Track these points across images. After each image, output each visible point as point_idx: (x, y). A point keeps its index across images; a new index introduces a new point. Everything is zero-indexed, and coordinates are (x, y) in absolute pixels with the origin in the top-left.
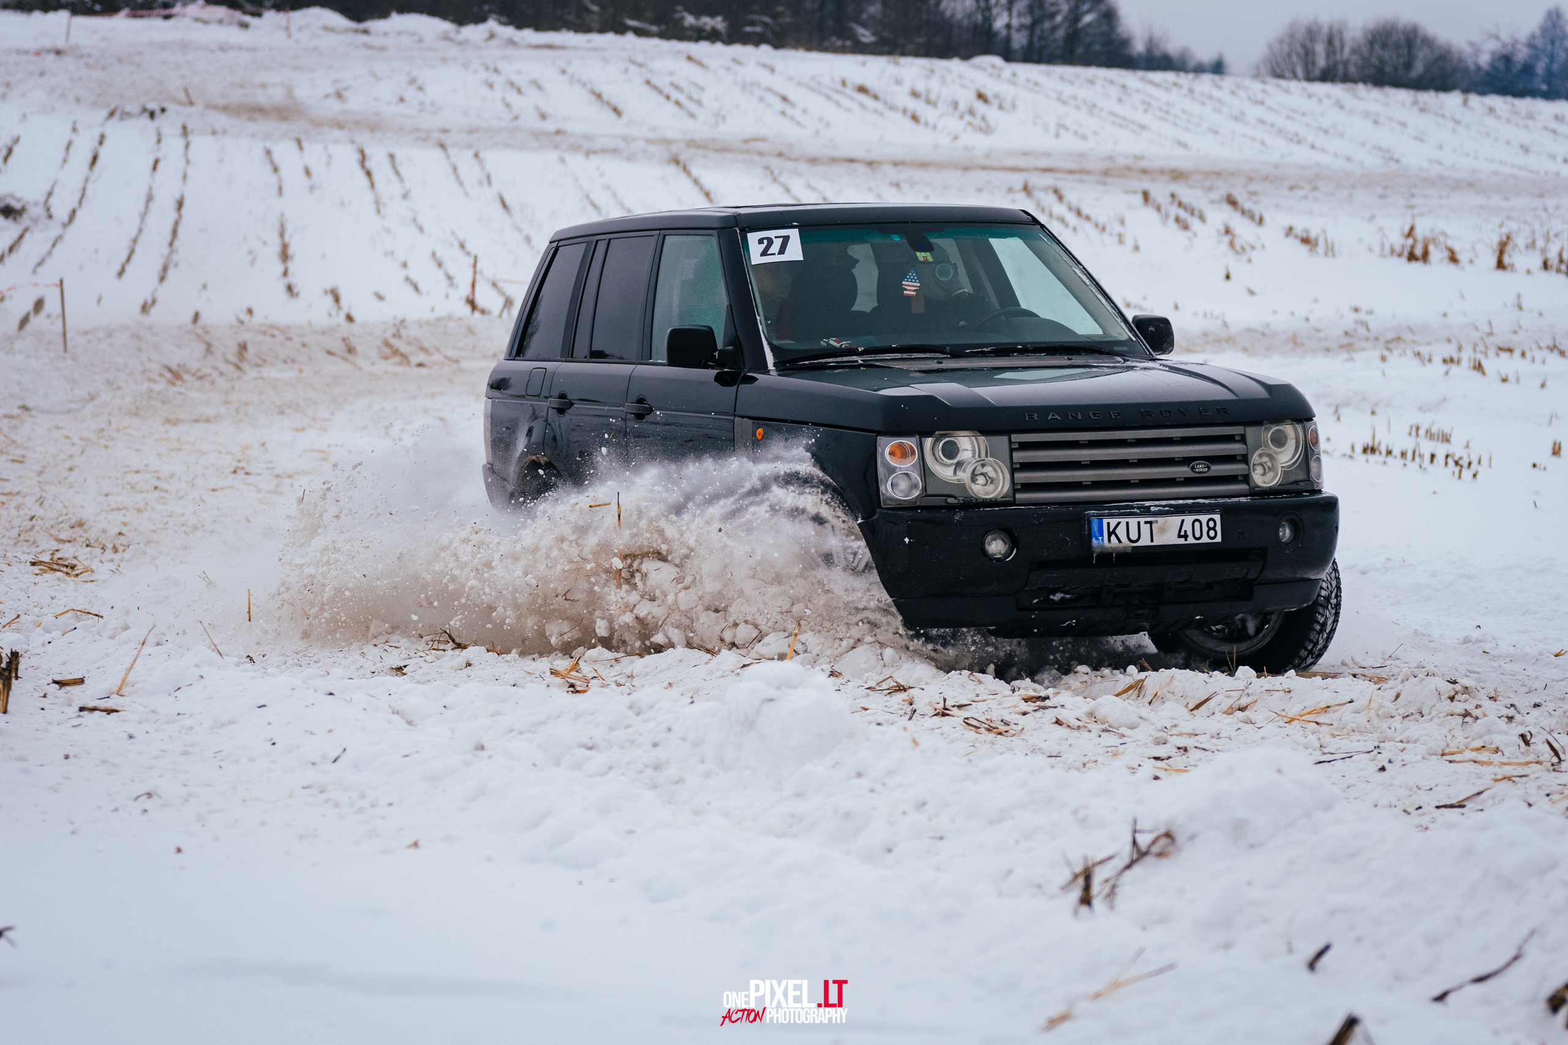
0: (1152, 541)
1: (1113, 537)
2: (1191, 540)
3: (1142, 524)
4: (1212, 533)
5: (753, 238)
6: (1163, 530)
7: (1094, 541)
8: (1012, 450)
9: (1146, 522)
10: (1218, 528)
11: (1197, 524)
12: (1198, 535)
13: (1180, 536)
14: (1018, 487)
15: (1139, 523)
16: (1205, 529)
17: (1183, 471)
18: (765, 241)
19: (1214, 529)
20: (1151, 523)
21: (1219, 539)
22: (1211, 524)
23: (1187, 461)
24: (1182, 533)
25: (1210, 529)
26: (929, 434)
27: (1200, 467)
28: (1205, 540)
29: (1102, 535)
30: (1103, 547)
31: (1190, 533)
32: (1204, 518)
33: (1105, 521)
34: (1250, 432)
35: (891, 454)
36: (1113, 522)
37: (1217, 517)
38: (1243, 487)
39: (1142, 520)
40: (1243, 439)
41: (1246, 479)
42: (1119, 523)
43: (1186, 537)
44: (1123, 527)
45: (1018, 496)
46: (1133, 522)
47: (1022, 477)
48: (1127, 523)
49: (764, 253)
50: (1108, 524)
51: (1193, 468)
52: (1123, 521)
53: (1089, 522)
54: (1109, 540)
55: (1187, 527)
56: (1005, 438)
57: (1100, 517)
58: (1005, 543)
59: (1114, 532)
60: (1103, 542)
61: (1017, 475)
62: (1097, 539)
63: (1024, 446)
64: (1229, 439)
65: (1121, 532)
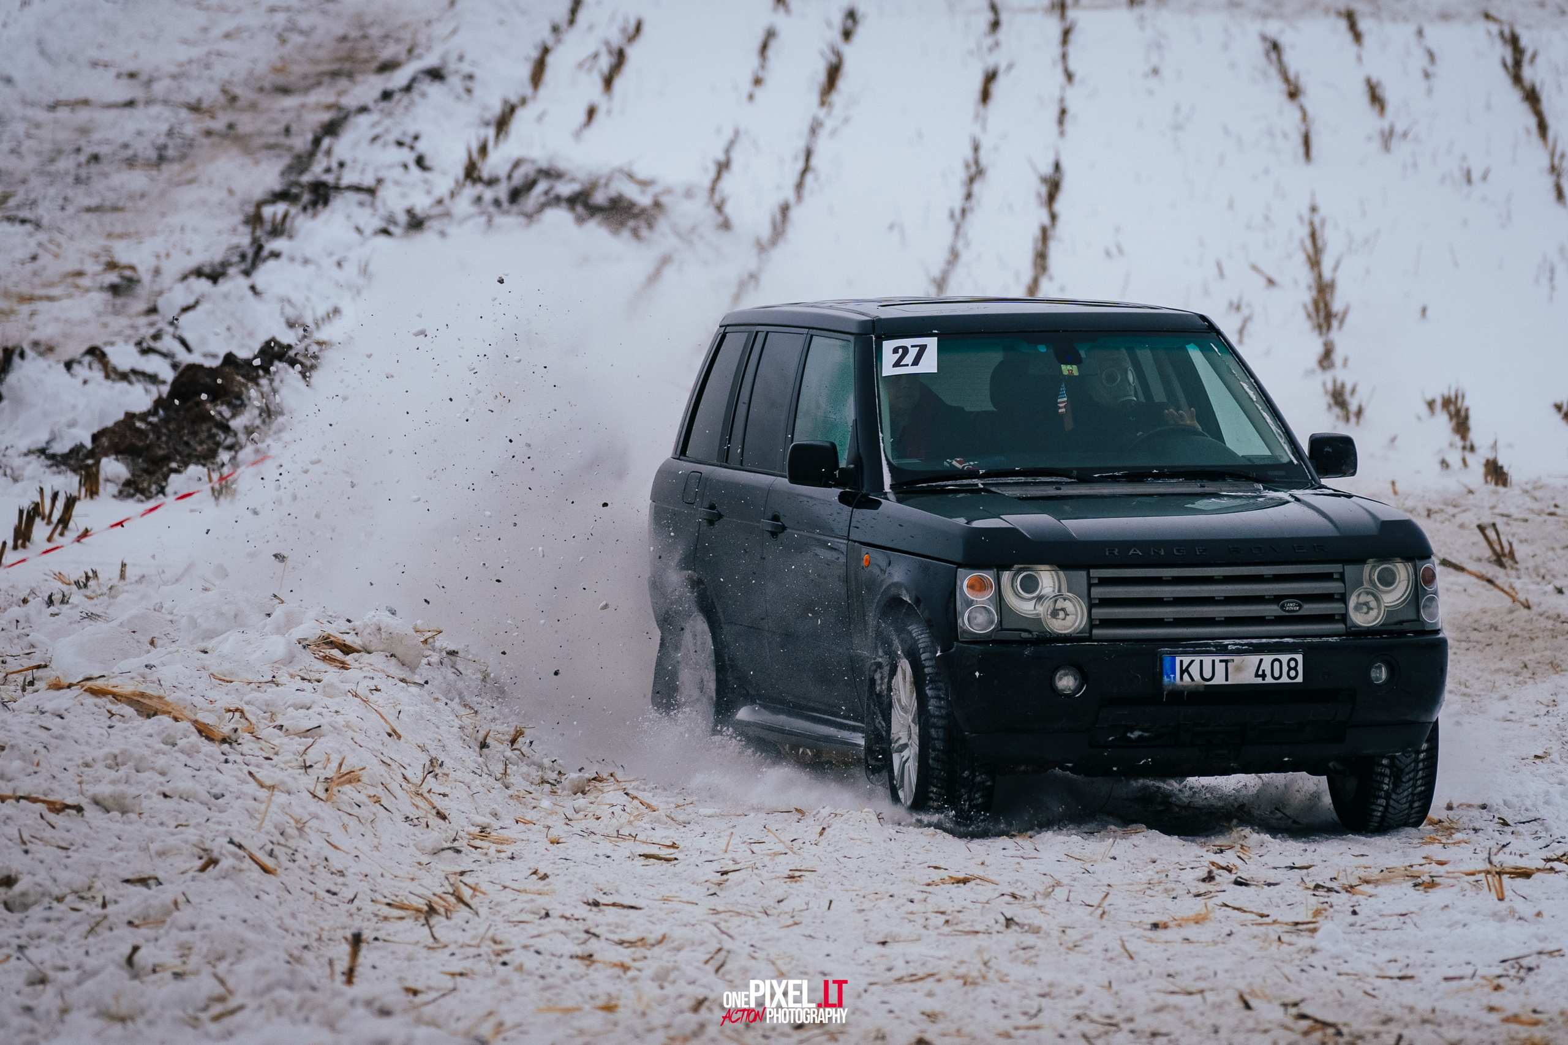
0: (1227, 680)
1: (1186, 676)
2: (1269, 680)
3: (1217, 662)
4: (1293, 674)
5: (888, 346)
6: (1239, 669)
7: (1166, 679)
8: (1090, 586)
9: (1221, 661)
10: (1300, 668)
11: (1277, 664)
12: (1277, 674)
13: (1257, 675)
14: (1092, 624)
15: (1213, 661)
16: (1285, 669)
17: (1272, 610)
18: (900, 351)
19: (1295, 669)
20: (1226, 662)
21: (1300, 679)
22: (1293, 664)
23: (1277, 599)
24: (1260, 673)
25: (1290, 669)
26: (1008, 568)
27: (1291, 606)
28: (1285, 679)
29: (1174, 673)
30: (1174, 684)
31: (1268, 673)
32: (1285, 658)
33: (1178, 659)
34: (1350, 570)
35: (971, 587)
36: (1186, 660)
37: (1299, 657)
38: (1340, 627)
39: (1217, 659)
40: (1342, 578)
41: (1344, 618)
42: (1192, 661)
43: (1264, 676)
44: (1196, 665)
45: (1095, 632)
46: (1207, 660)
47: (1100, 613)
48: (1201, 662)
49: (897, 364)
50: (1181, 662)
51: (1282, 607)
52: (1197, 659)
53: (1161, 660)
54: (1181, 678)
55: (1266, 666)
56: (1084, 573)
57: (1174, 654)
58: (1076, 679)
59: (1187, 670)
60: (1177, 680)
61: (1094, 611)
62: (1168, 677)
63: (1104, 582)
64: (1327, 577)
65: (1195, 670)
